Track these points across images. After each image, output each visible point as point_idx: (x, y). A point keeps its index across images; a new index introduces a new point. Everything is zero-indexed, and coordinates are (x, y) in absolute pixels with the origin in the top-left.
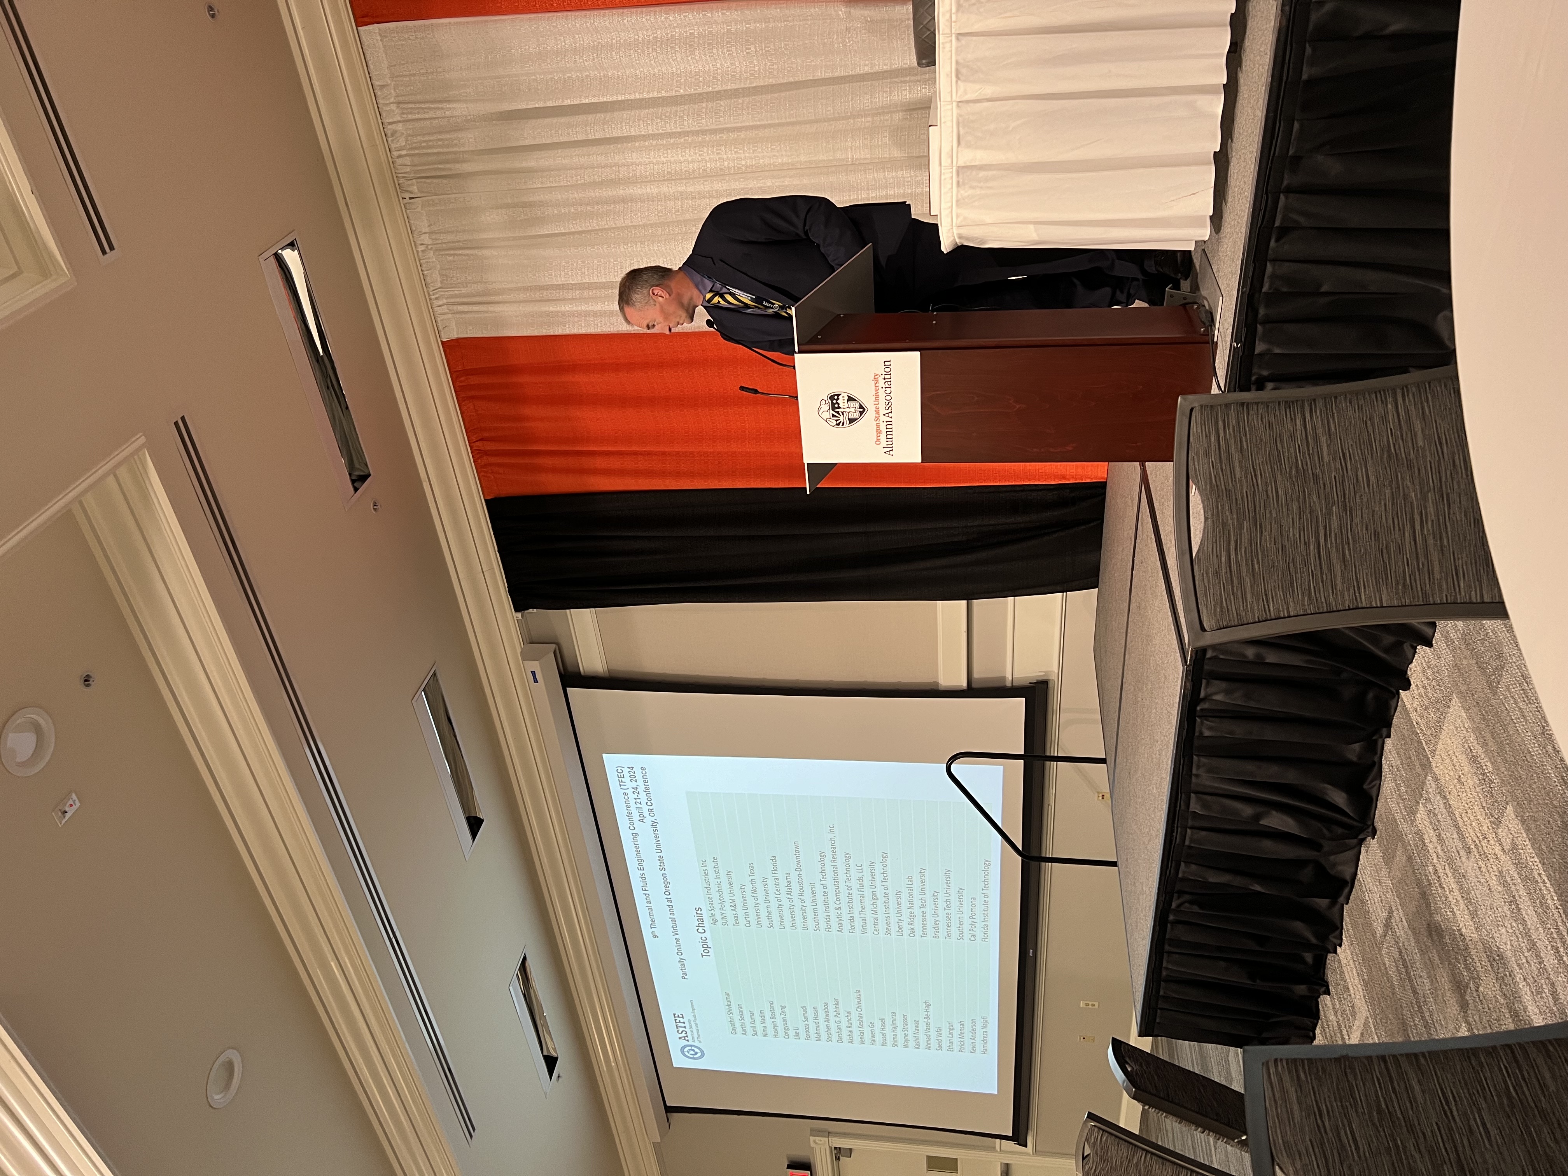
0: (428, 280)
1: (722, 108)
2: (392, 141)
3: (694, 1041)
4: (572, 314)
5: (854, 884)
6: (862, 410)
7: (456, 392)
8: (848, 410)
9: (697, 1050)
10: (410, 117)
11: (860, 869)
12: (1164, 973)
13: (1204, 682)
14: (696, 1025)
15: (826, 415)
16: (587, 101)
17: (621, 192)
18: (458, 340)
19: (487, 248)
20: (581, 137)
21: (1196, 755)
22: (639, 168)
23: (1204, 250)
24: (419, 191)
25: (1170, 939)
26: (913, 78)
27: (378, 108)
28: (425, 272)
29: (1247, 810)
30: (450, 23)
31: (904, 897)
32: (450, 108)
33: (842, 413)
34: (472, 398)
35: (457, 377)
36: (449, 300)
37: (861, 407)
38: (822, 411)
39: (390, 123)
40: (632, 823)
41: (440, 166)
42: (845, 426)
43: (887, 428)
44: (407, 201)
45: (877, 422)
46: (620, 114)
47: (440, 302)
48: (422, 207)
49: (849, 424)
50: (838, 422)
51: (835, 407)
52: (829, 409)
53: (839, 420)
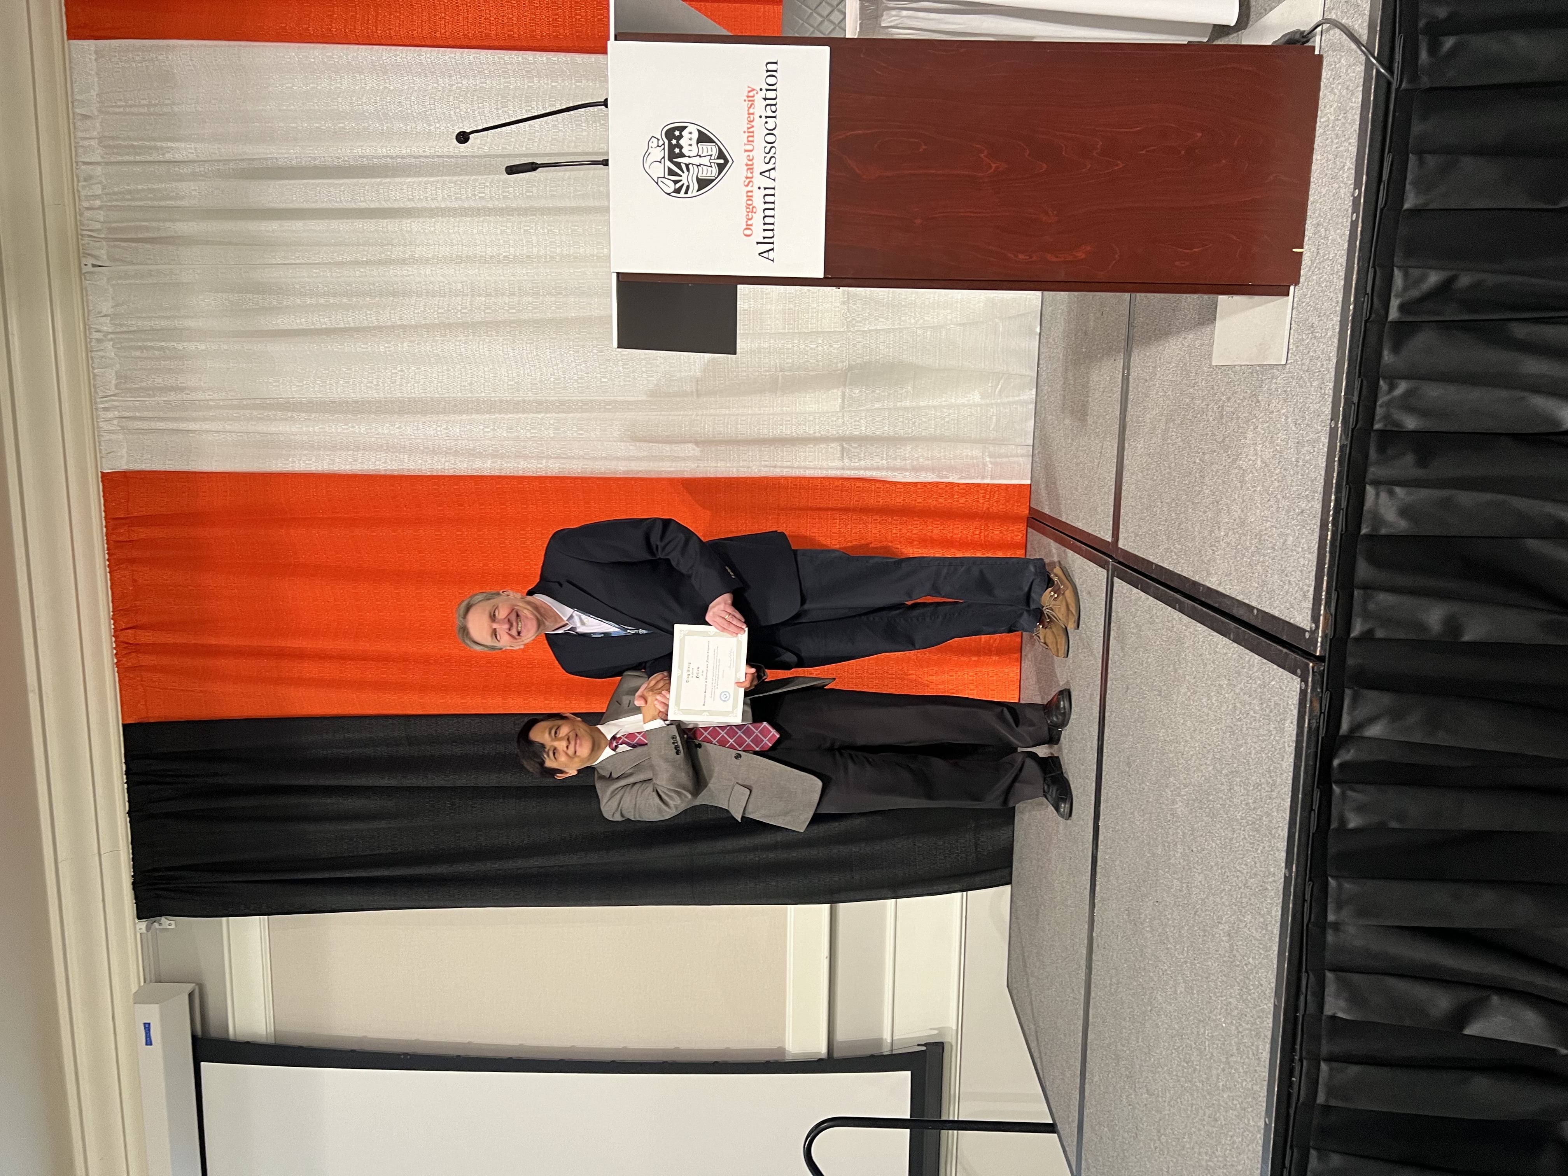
0: (99, 381)
2: (84, 187)
7: (109, 549)
8: (697, 161)
10: (116, 158)
15: (658, 170)
18: (127, 474)
21: (1332, 877)
24: (108, 256)
27: (75, 143)
28: (97, 371)
30: (191, 47)
32: (174, 150)
33: (687, 166)
35: (115, 527)
36: (123, 415)
38: (650, 160)
39: (85, 164)
41: (142, 223)
42: (689, 194)
43: (765, 203)
44: (90, 268)
45: (749, 188)
46: (403, 180)
47: (110, 415)
48: (108, 280)
49: (698, 191)
50: (678, 185)
51: (674, 153)
52: (664, 157)
53: (681, 181)
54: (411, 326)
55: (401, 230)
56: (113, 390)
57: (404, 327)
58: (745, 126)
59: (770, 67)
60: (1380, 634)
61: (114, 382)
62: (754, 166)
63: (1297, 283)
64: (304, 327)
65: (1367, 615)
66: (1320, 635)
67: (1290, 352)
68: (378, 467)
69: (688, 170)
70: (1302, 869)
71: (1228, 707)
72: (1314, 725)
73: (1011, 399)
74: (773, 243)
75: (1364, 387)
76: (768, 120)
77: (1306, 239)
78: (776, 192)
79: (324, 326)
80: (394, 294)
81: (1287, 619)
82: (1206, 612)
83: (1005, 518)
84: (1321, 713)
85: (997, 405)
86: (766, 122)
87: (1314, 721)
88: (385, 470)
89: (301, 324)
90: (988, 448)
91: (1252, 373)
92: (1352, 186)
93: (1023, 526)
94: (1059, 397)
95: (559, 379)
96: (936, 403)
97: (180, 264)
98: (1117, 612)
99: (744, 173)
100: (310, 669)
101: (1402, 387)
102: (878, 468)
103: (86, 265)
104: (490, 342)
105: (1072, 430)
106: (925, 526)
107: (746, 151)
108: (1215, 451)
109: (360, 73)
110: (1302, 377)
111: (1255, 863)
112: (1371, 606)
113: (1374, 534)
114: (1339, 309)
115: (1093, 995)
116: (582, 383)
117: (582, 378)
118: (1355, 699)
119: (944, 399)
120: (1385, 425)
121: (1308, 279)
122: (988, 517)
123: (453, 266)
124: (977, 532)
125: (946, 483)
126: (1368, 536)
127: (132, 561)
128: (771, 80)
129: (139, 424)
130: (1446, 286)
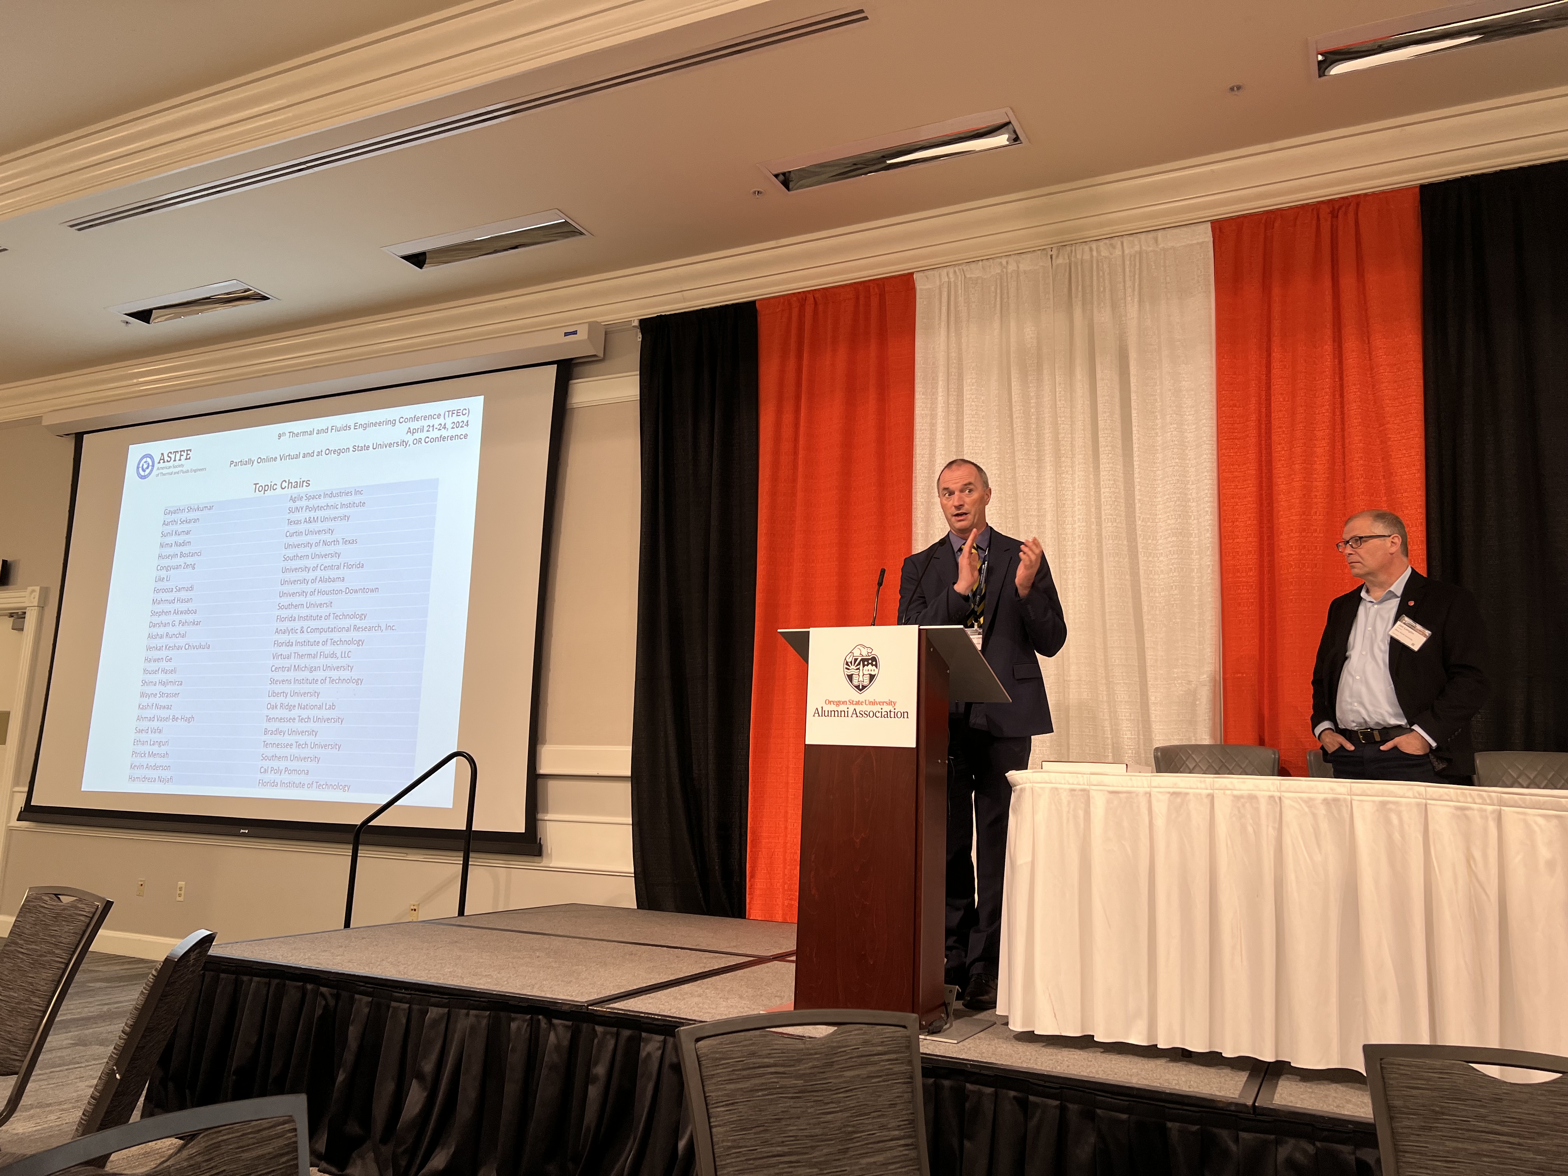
0: (973, 266)
1: (1121, 560)
2: (1107, 243)
3: (158, 469)
4: (934, 402)
5: (328, 649)
6: (861, 688)
7: (865, 280)
8: (861, 674)
9: (148, 471)
10: (1127, 263)
11: (346, 655)
12: (245, 978)
13: (570, 1023)
14: (178, 473)
15: (857, 653)
16: (1135, 432)
17: (1048, 458)
18: (913, 289)
19: (1001, 324)
20: (1101, 424)
21: (490, 1015)
22: (1069, 477)
23: (995, 1023)
24: (1058, 264)
25: (284, 985)
26: (1142, 742)
27: (1138, 233)
28: (981, 263)
29: (428, 1067)
30: (1210, 308)
31: (313, 701)
32: (1133, 302)
33: (859, 669)
35: (877, 284)
36: (953, 284)
38: (862, 648)
39: (1122, 243)
40: (407, 420)
41: (1080, 288)
42: (846, 670)
43: (841, 711)
44: (1050, 253)
45: (847, 702)
47: (951, 275)
48: (1043, 266)
49: (847, 675)
50: (849, 664)
51: (865, 662)
52: (862, 656)
53: (852, 665)
56: (968, 276)
58: (877, 700)
59: (906, 714)
60: (596, 1041)
61: (973, 276)
62: (858, 706)
65: (605, 1034)
69: (857, 669)
74: (822, 716)
76: (880, 713)
78: (846, 718)
89: (1015, 397)
97: (1054, 312)
99: (855, 700)
103: (1052, 248)
107: (866, 701)
112: (608, 1037)
113: (641, 1039)
118: (566, 1027)
126: (641, 1035)
127: (858, 298)
128: (899, 715)
129: (945, 295)
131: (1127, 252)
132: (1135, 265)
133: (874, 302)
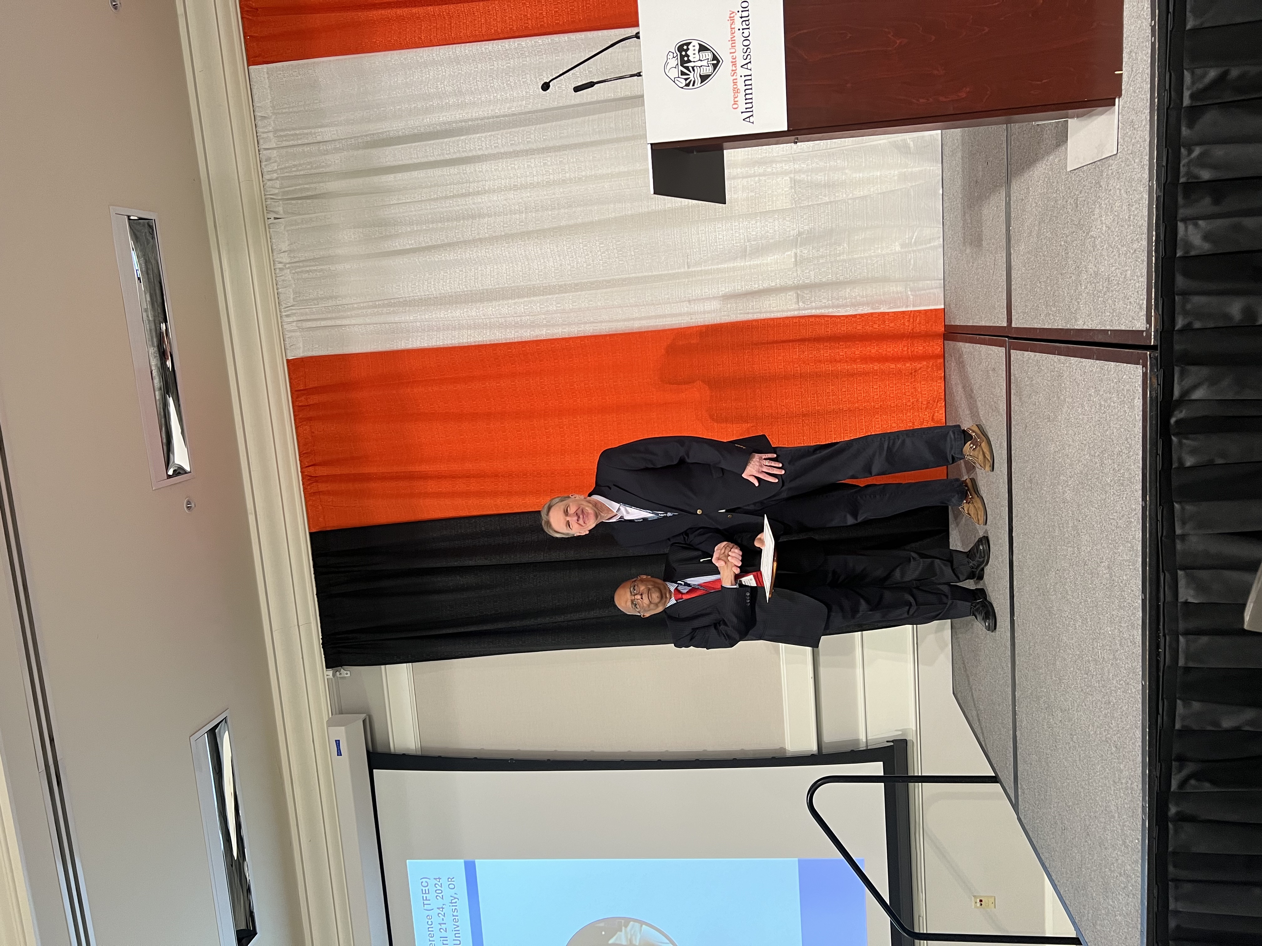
0: (282, 297)
2: (266, 165)
6: (716, 61)
7: (294, 412)
8: (699, 63)
10: (284, 143)
12: (1175, 924)
15: (674, 73)
18: (302, 359)
19: (340, 262)
20: (437, 157)
21: (1176, 502)
24: (284, 212)
25: (1175, 852)
27: (257, 136)
28: (280, 290)
33: (693, 68)
34: (310, 419)
35: (297, 398)
36: (299, 318)
37: (715, 58)
38: (669, 67)
39: (266, 150)
41: (306, 186)
42: (696, 86)
43: (745, 85)
44: (272, 220)
45: (734, 77)
46: (474, 136)
47: (290, 320)
48: (285, 227)
49: (701, 83)
50: (688, 81)
51: (684, 61)
52: (678, 64)
53: (689, 78)
54: (486, 239)
55: (475, 171)
56: (292, 302)
57: (480, 240)
58: (729, 37)
60: (1196, 325)
61: (292, 297)
62: (737, 62)
63: (1120, 95)
64: (414, 246)
65: (1186, 313)
66: (1153, 330)
67: (1119, 144)
68: (469, 340)
69: (694, 70)
70: (1154, 498)
71: (1096, 407)
72: (1154, 395)
73: (924, 246)
74: (752, 111)
75: (1170, 154)
76: (744, 31)
77: (1124, 63)
78: (753, 77)
79: (427, 244)
80: (473, 217)
81: (1131, 329)
82: (1076, 347)
83: (927, 336)
84: (1158, 384)
85: (914, 251)
86: (743, 33)
87: (1154, 392)
88: (475, 342)
89: (412, 244)
90: (909, 285)
91: (1095, 168)
92: (1150, 20)
93: (940, 341)
94: (960, 236)
95: (590, 265)
96: (866, 255)
97: (330, 211)
98: (1014, 375)
99: (731, 68)
100: (431, 486)
101: (1197, 151)
102: (826, 307)
103: (268, 219)
104: (541, 243)
105: (972, 257)
106: (864, 348)
107: (731, 53)
108: (1074, 232)
109: (441, 65)
110: (1128, 159)
111: (1122, 508)
113: (1186, 255)
114: (1148, 104)
115: (1017, 663)
116: (606, 266)
117: (606, 263)
118: (1182, 373)
119: (872, 251)
120: (1188, 179)
121: (1127, 91)
122: (912, 336)
123: (512, 192)
124: (905, 349)
125: (878, 313)
126: (1182, 258)
128: (745, 5)
129: (309, 324)
130: (1222, 78)
131: (274, 146)
132: (285, 136)
133: (314, 399)
